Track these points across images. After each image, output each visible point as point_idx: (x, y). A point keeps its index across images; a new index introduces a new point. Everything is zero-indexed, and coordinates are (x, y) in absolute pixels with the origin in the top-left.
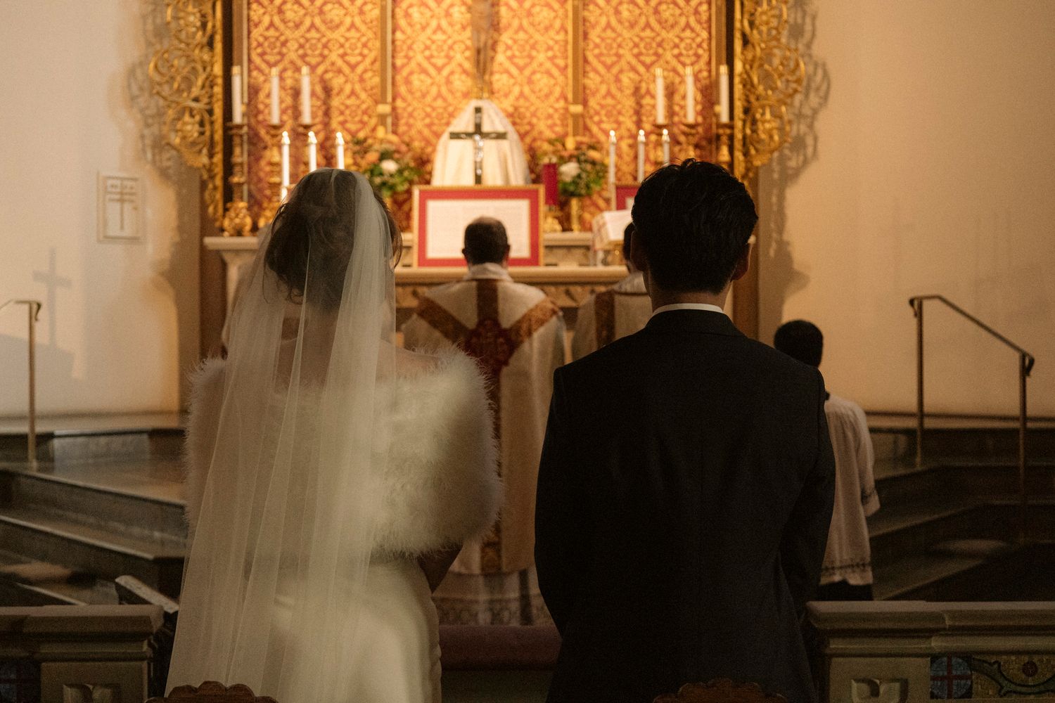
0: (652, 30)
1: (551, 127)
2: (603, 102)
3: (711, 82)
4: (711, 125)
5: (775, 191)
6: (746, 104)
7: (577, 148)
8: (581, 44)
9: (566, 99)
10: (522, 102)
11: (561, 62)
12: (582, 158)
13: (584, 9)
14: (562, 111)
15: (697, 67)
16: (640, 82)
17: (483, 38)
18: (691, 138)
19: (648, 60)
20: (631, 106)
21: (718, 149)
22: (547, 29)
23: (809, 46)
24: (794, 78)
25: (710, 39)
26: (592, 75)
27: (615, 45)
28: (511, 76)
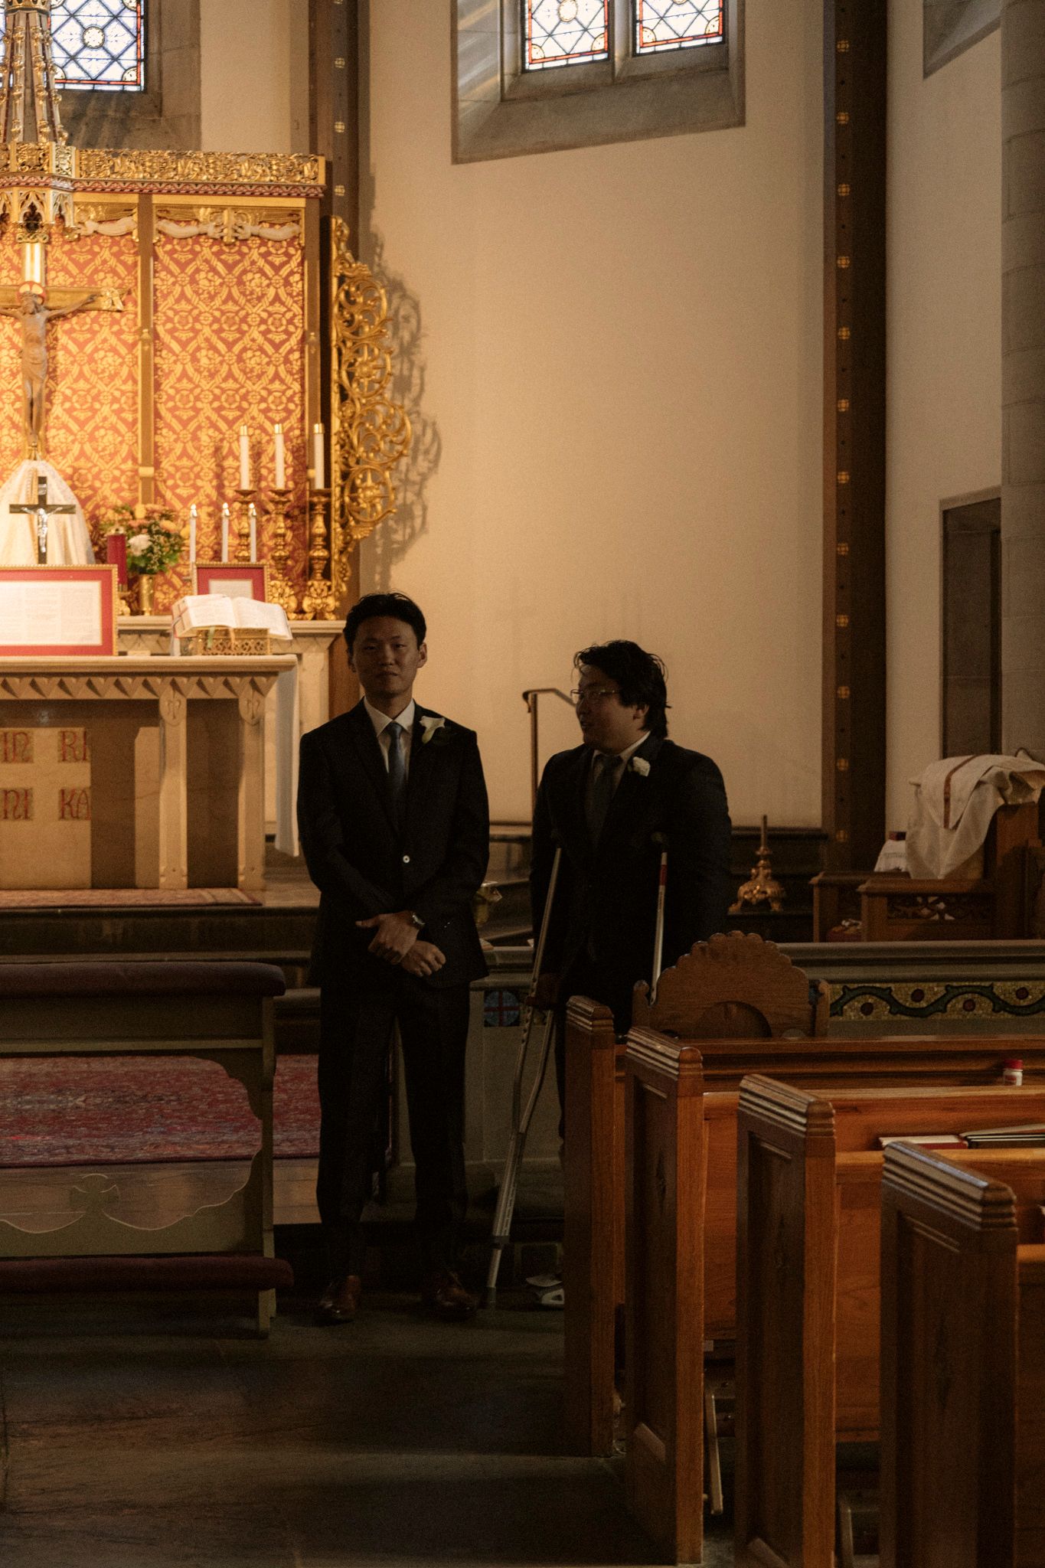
0: (236, 380)
1: (117, 491)
2: (178, 463)
3: (304, 442)
4: (304, 490)
5: (379, 569)
6: (343, 467)
7: (147, 518)
8: (152, 394)
9: (135, 460)
10: (82, 463)
11: (129, 417)
12: (154, 529)
13: (155, 355)
14: (129, 474)
15: (287, 425)
16: (222, 440)
17: (37, 387)
18: (280, 506)
19: (231, 415)
20: (209, 468)
21: (312, 520)
22: (112, 378)
23: (416, 401)
24: (400, 438)
25: (303, 392)
26: (165, 431)
27: (192, 398)
28: (69, 431)
